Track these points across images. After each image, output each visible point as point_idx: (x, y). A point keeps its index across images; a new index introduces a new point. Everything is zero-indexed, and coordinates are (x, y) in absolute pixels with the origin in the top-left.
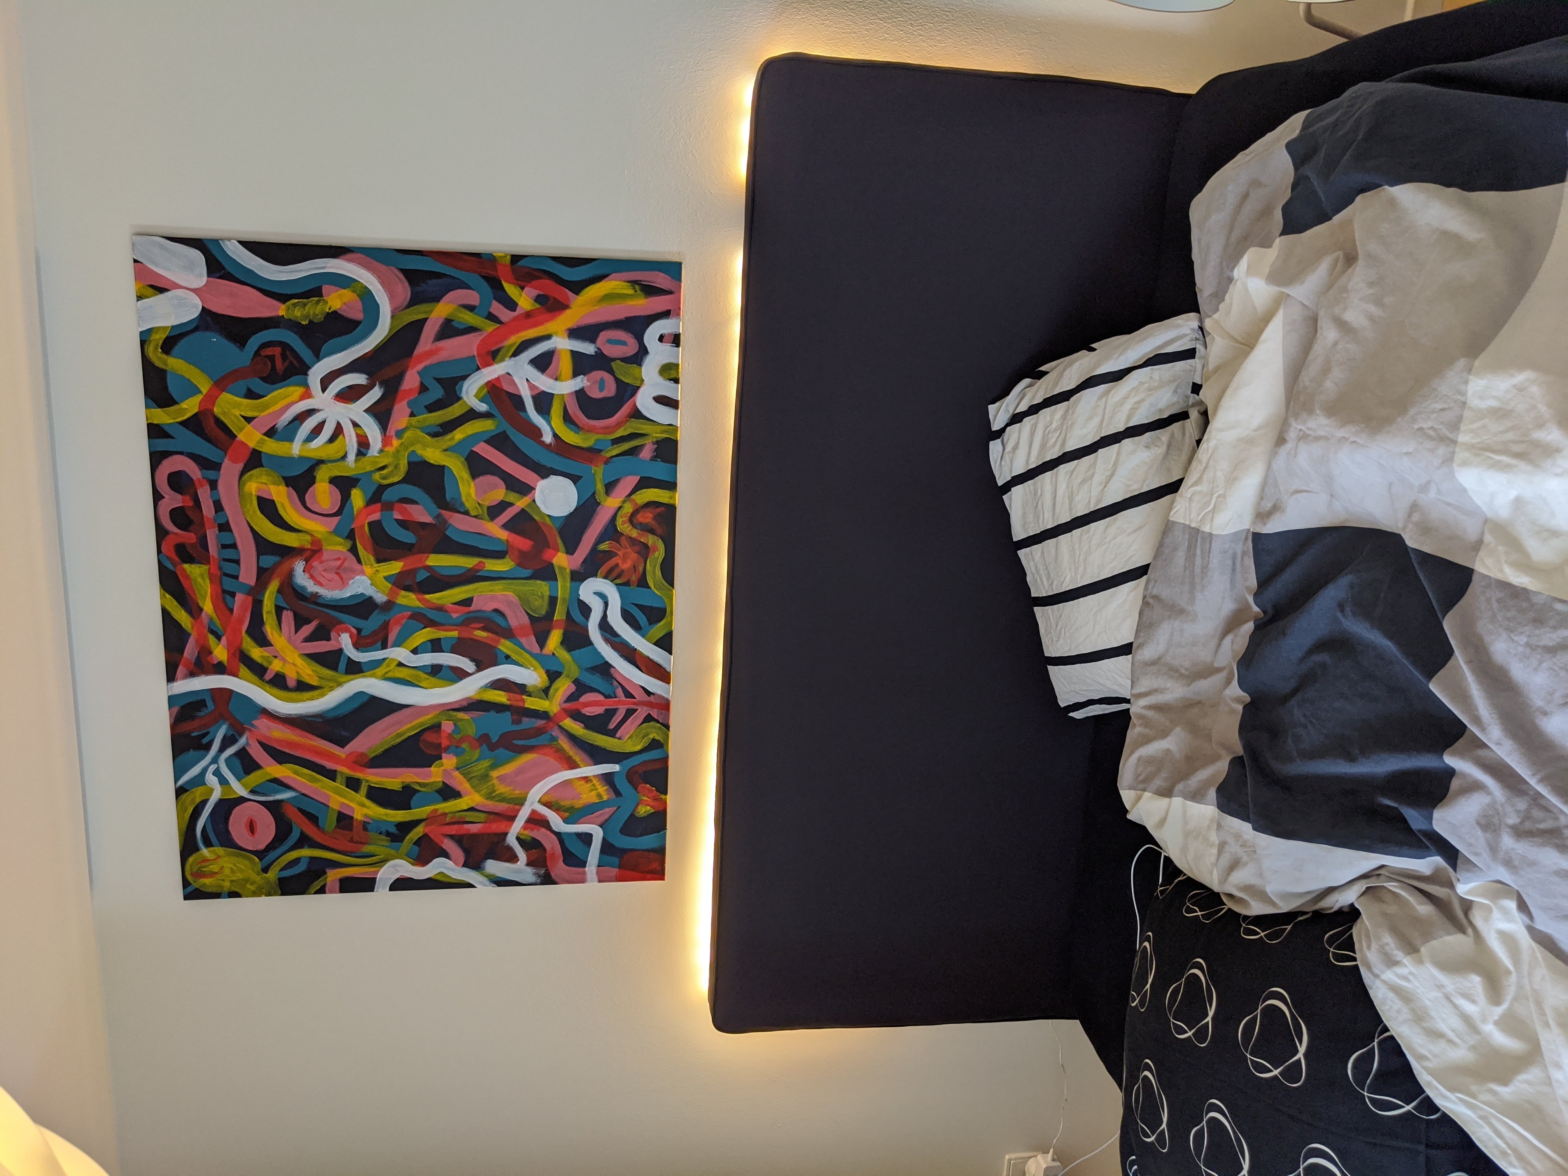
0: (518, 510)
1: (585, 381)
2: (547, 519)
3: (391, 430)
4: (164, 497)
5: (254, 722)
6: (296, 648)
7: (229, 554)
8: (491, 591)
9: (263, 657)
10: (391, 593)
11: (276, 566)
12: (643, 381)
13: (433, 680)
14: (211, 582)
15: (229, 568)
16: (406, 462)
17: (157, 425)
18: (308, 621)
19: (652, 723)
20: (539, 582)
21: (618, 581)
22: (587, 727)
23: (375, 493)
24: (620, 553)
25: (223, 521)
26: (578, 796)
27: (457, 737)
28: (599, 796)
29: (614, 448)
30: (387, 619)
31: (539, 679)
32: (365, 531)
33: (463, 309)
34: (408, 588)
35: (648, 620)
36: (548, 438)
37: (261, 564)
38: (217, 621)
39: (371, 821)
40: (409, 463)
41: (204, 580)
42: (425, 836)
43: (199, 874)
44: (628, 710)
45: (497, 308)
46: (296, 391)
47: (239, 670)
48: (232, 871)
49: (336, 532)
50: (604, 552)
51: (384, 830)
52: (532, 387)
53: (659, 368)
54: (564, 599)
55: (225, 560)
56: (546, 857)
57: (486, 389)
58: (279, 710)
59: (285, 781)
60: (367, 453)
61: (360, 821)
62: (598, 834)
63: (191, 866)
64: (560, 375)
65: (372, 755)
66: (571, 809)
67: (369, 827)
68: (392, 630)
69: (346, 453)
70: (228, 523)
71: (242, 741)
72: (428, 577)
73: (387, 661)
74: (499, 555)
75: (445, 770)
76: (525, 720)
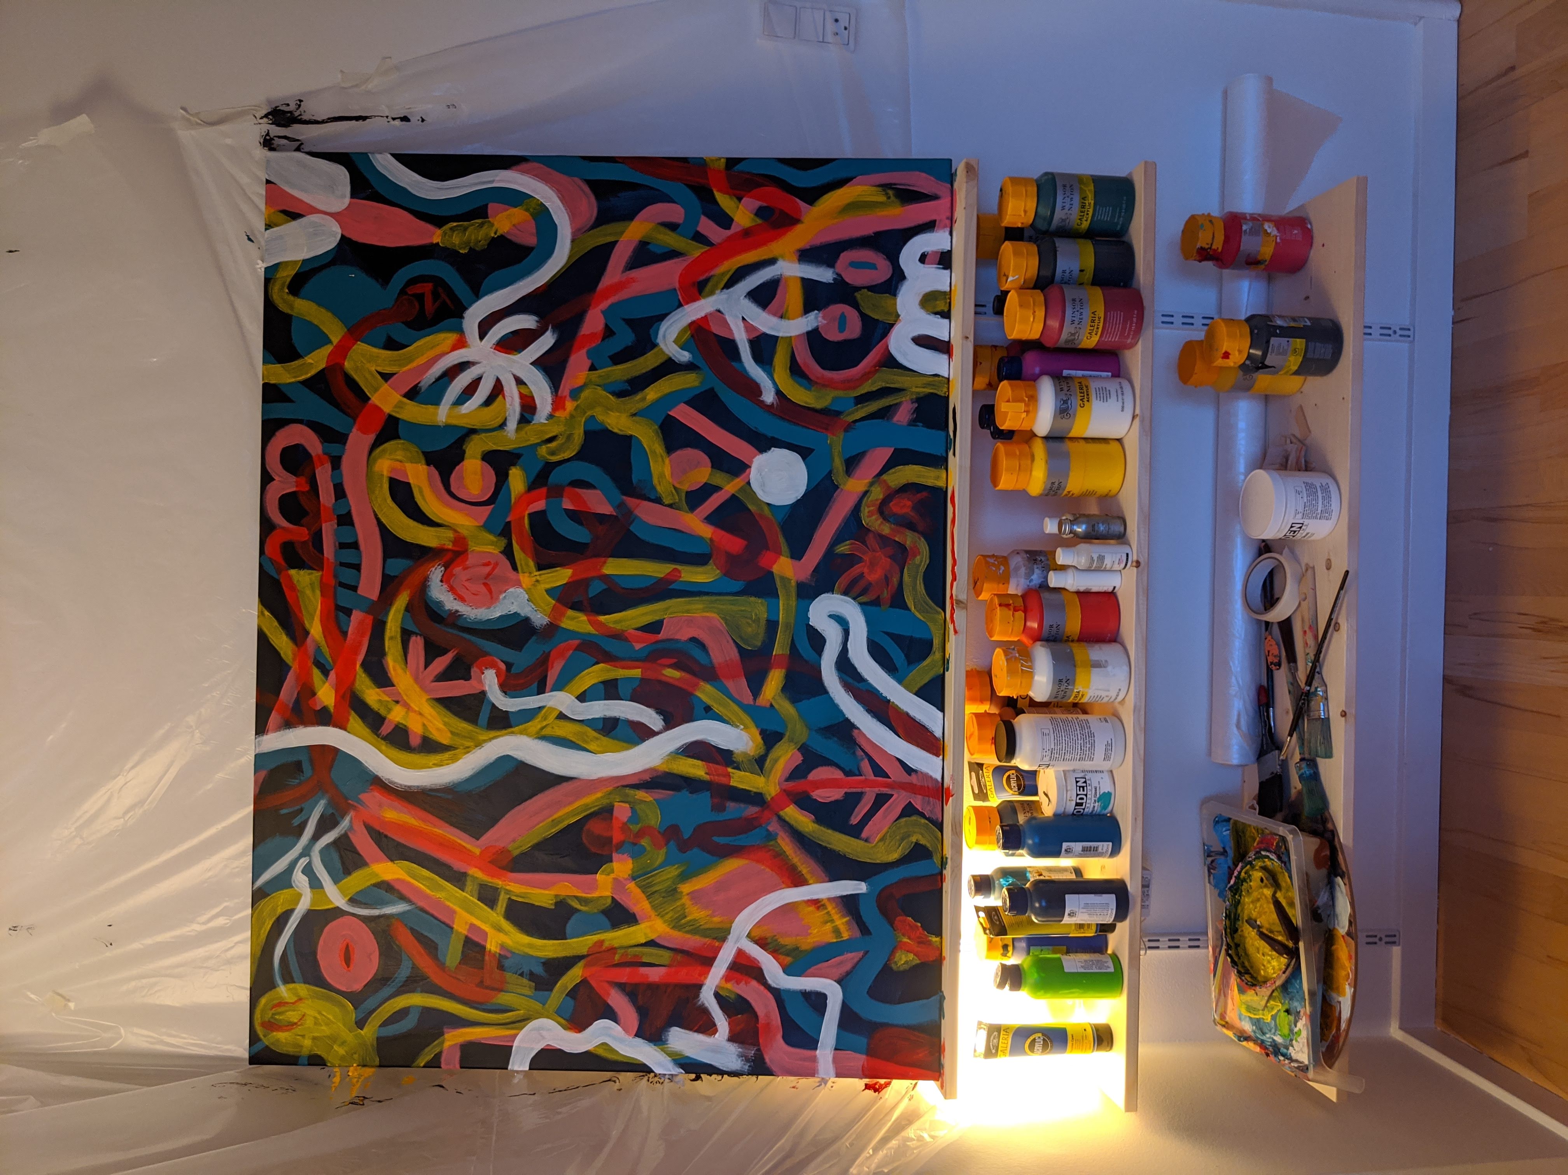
0: (728, 496)
1: (820, 319)
2: (766, 508)
3: (565, 388)
4: (274, 480)
5: (363, 797)
6: (423, 688)
7: (348, 556)
8: (688, 611)
9: (380, 701)
10: (556, 614)
11: (408, 572)
12: (898, 316)
13: (605, 740)
14: (322, 595)
15: (347, 575)
16: (582, 431)
17: (274, 385)
18: (443, 652)
19: (914, 818)
20: (753, 599)
21: (863, 599)
22: (819, 820)
23: (538, 476)
24: (866, 558)
25: (344, 512)
26: (805, 931)
27: (635, 828)
28: (837, 931)
29: (857, 410)
30: (547, 651)
31: (751, 743)
32: (525, 527)
33: (662, 229)
34: (576, 606)
35: (907, 656)
36: (769, 397)
37: (387, 572)
38: (325, 650)
39: (509, 955)
40: (586, 433)
41: (313, 591)
42: (584, 982)
43: (272, 1026)
44: (878, 796)
45: (707, 226)
46: (448, 338)
47: (348, 720)
48: (317, 1023)
49: (487, 527)
50: (843, 556)
51: (526, 970)
52: (749, 328)
53: (920, 297)
54: (787, 625)
55: (342, 564)
56: (758, 1027)
57: (689, 332)
58: (396, 781)
59: (397, 886)
60: (533, 419)
61: (494, 955)
62: (835, 995)
63: (263, 1011)
64: (787, 311)
65: (516, 853)
66: (794, 952)
67: (507, 963)
68: (552, 667)
69: (506, 419)
70: (349, 514)
71: (345, 824)
72: (604, 590)
73: (544, 711)
74: (700, 560)
75: (614, 879)
76: (730, 805)
